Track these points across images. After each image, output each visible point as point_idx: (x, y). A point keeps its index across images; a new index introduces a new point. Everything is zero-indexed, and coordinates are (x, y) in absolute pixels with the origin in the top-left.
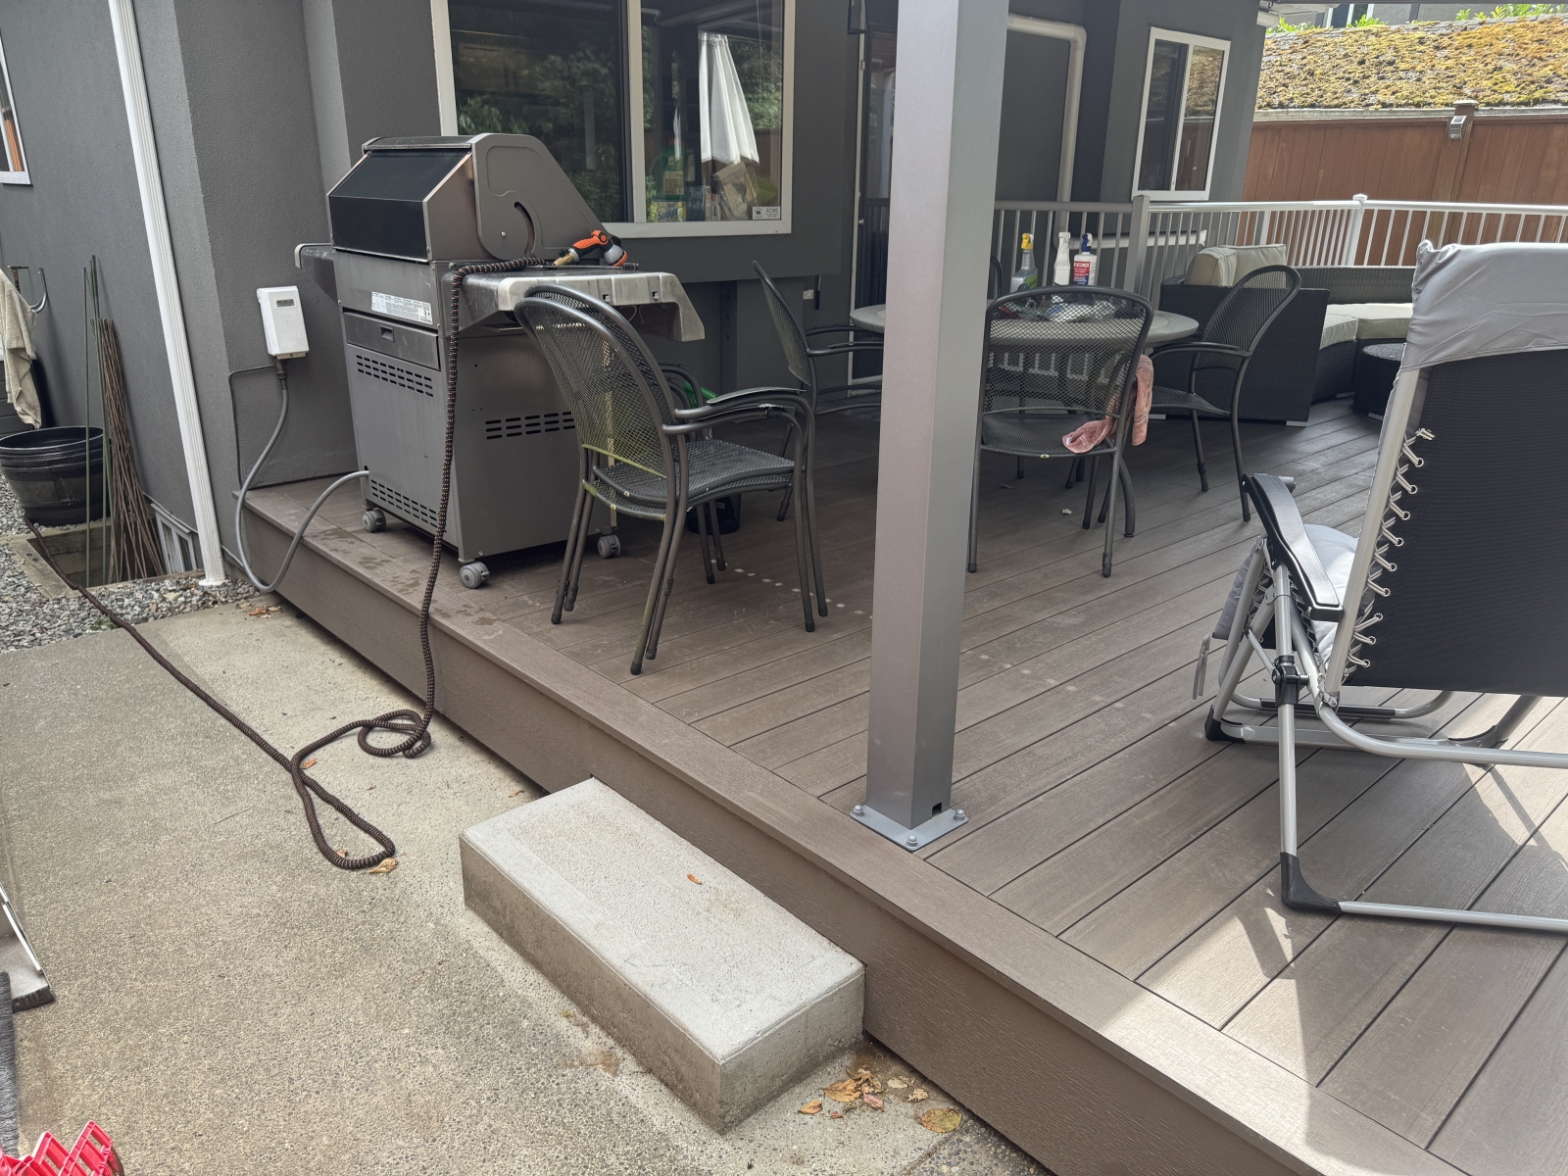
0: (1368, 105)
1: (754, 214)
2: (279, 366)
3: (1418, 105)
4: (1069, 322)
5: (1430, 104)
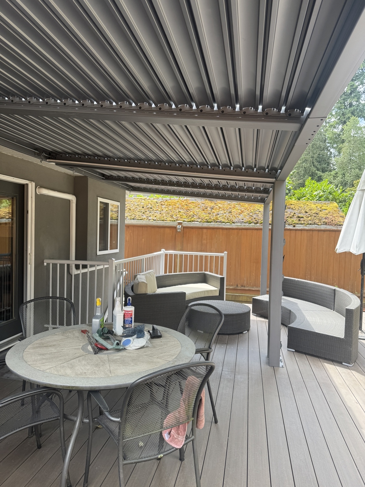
0: (149, 220)
3: (163, 221)
5: (166, 220)
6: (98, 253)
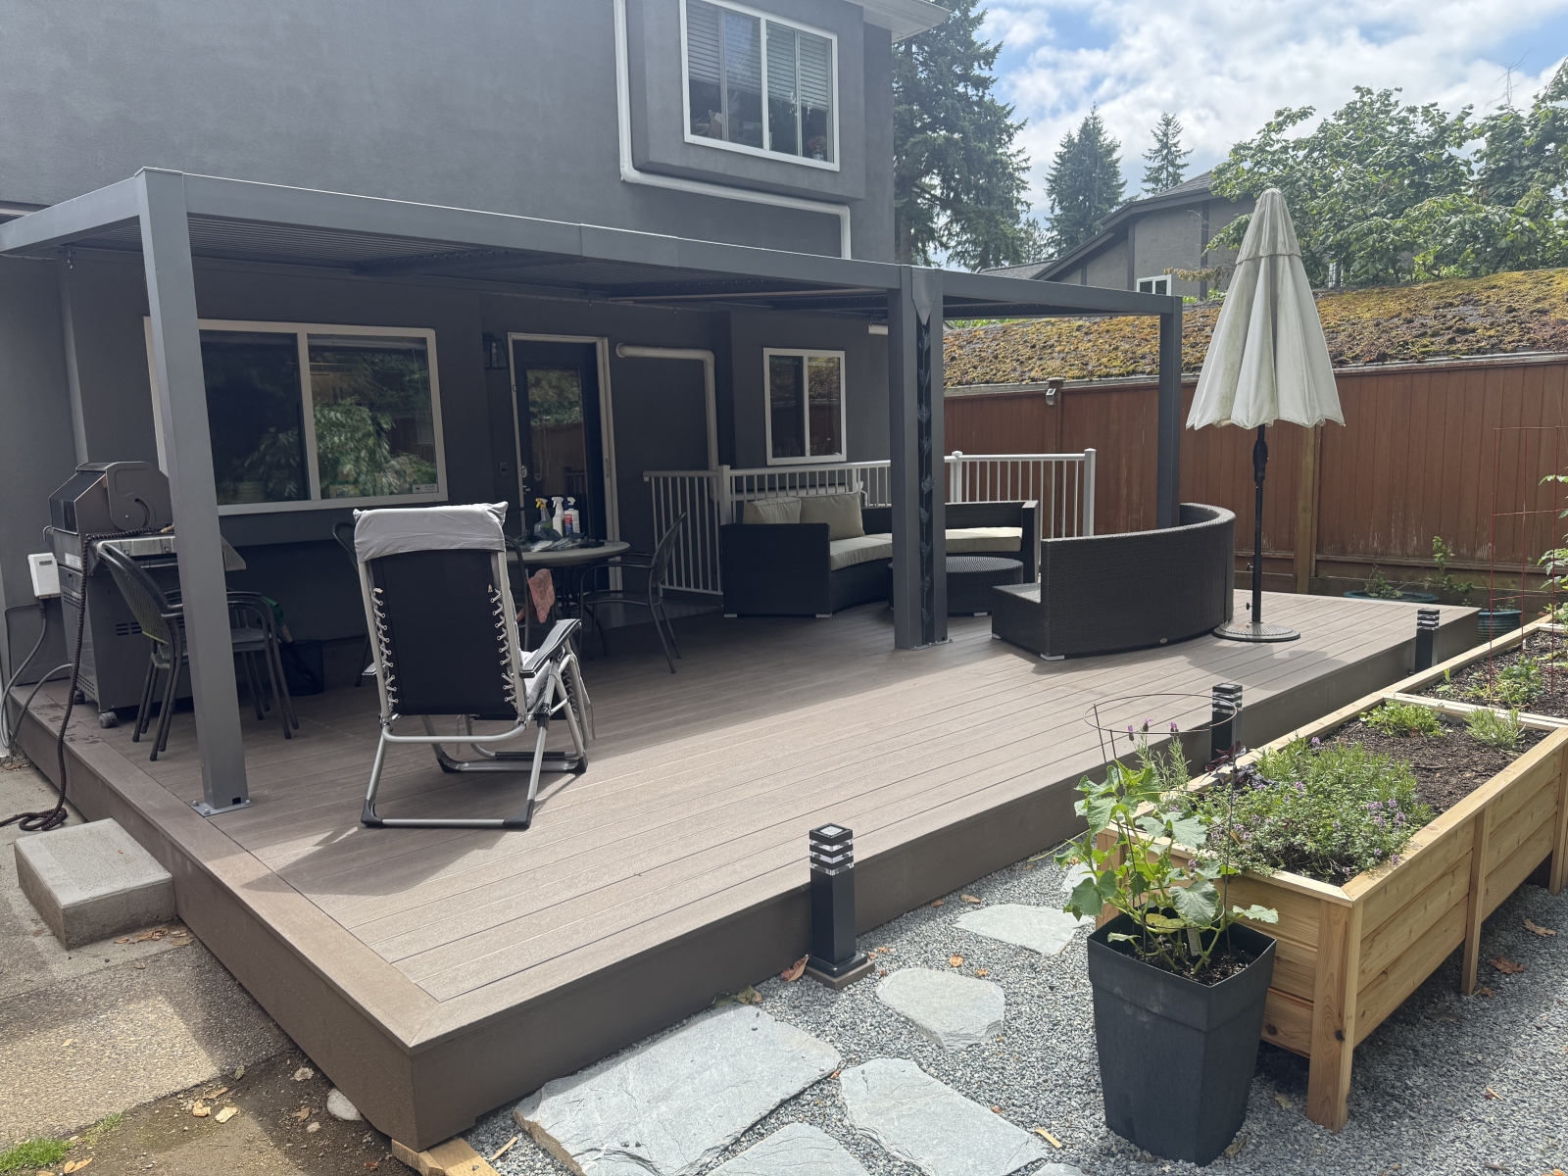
1: (414, 490)
2: (41, 604)
4: (540, 551)
6: (771, 461)
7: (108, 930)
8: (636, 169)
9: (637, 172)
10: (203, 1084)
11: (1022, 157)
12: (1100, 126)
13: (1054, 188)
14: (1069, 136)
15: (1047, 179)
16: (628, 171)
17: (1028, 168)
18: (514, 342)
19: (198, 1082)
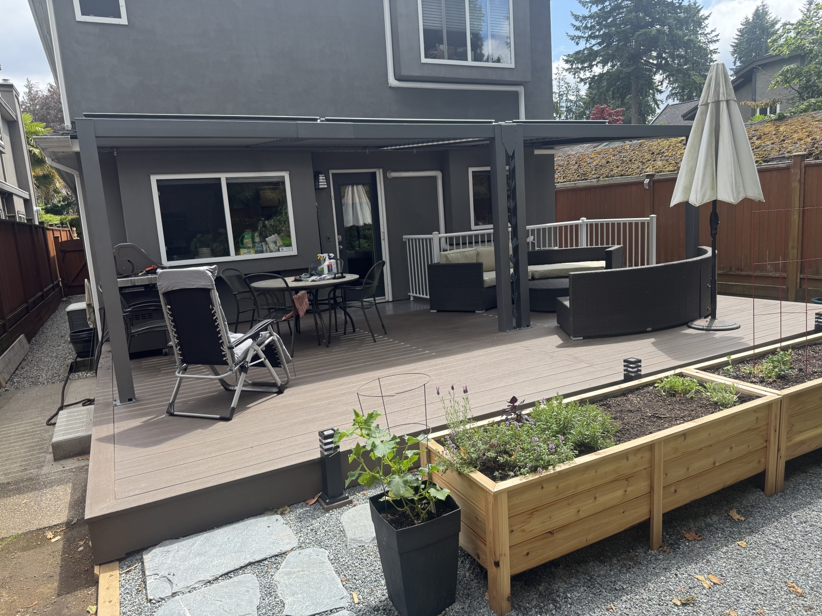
1: (280, 250)
6: (473, 227)
7: (72, 454)
8: (396, 80)
9: (397, 81)
10: (58, 525)
11: (714, 34)
12: (767, 10)
13: (736, 51)
14: (747, 18)
15: (732, 45)
16: (392, 82)
17: (718, 40)
18: (332, 174)
19: (56, 524)
